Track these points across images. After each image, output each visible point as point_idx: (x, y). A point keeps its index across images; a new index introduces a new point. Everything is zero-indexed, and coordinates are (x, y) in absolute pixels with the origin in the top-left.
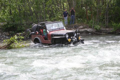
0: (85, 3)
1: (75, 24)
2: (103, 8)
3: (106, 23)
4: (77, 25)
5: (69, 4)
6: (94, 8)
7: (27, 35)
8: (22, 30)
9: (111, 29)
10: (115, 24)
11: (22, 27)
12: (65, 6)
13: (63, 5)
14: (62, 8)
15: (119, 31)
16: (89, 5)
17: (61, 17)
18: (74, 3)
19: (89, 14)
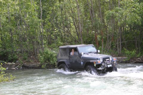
0: (93, 26)
3: (118, 51)
7: (20, 66)
8: (14, 59)
9: (124, 58)
10: (128, 52)
11: (14, 55)
15: (133, 61)
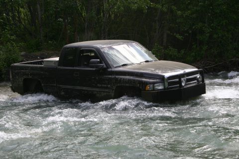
1: (42, 53)
4: (47, 54)
13: (19, 12)
17: (12, 37)
18: (39, 10)
19: (70, 31)
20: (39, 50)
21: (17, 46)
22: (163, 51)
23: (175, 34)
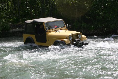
0: (29, 3)
1: (19, 23)
2: (47, 8)
4: (22, 24)
5: (14, 3)
6: (38, 8)
12: (9, 5)
13: (8, 3)
14: (6, 7)
16: (33, 5)
17: (5, 16)
19: (33, 13)
20: (18, 22)
21: (7, 20)
22: (79, 24)
23: (85, 16)
